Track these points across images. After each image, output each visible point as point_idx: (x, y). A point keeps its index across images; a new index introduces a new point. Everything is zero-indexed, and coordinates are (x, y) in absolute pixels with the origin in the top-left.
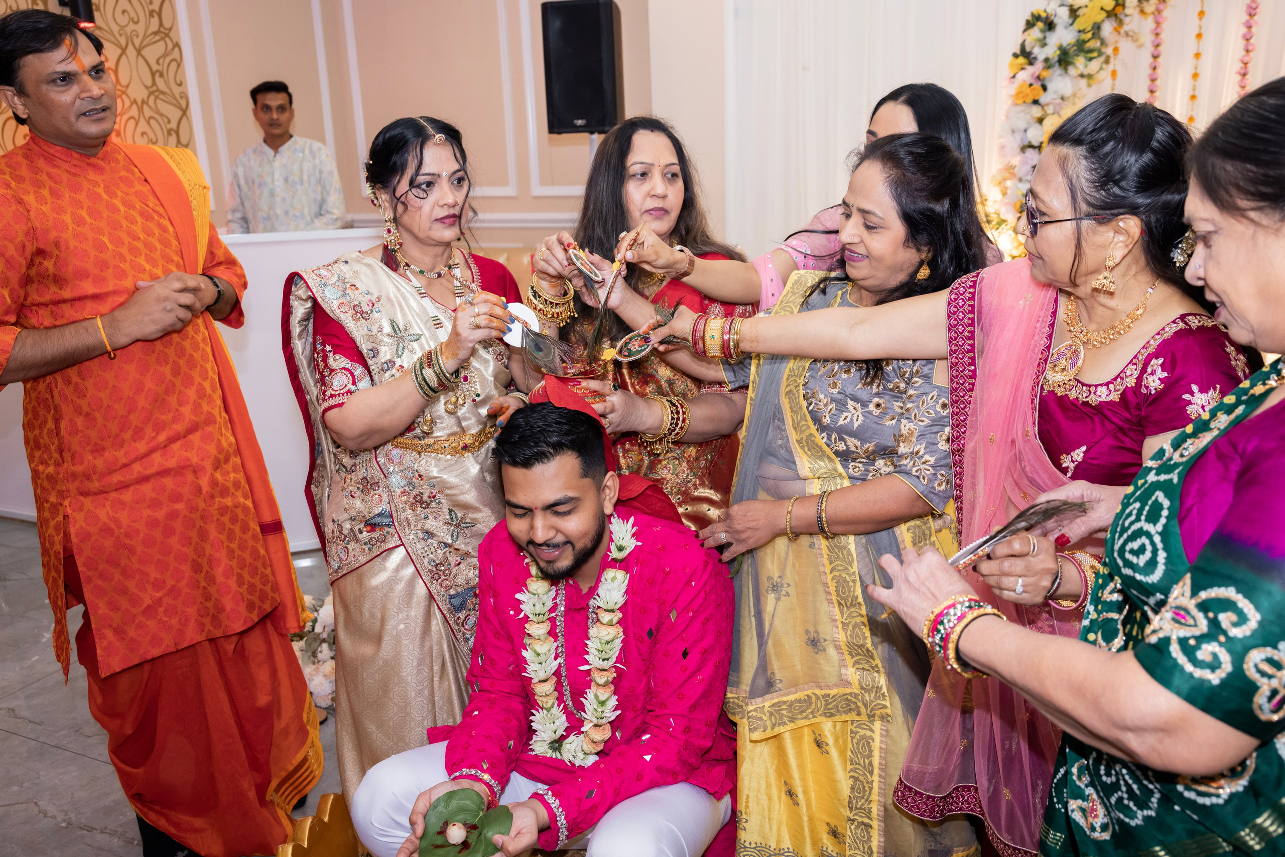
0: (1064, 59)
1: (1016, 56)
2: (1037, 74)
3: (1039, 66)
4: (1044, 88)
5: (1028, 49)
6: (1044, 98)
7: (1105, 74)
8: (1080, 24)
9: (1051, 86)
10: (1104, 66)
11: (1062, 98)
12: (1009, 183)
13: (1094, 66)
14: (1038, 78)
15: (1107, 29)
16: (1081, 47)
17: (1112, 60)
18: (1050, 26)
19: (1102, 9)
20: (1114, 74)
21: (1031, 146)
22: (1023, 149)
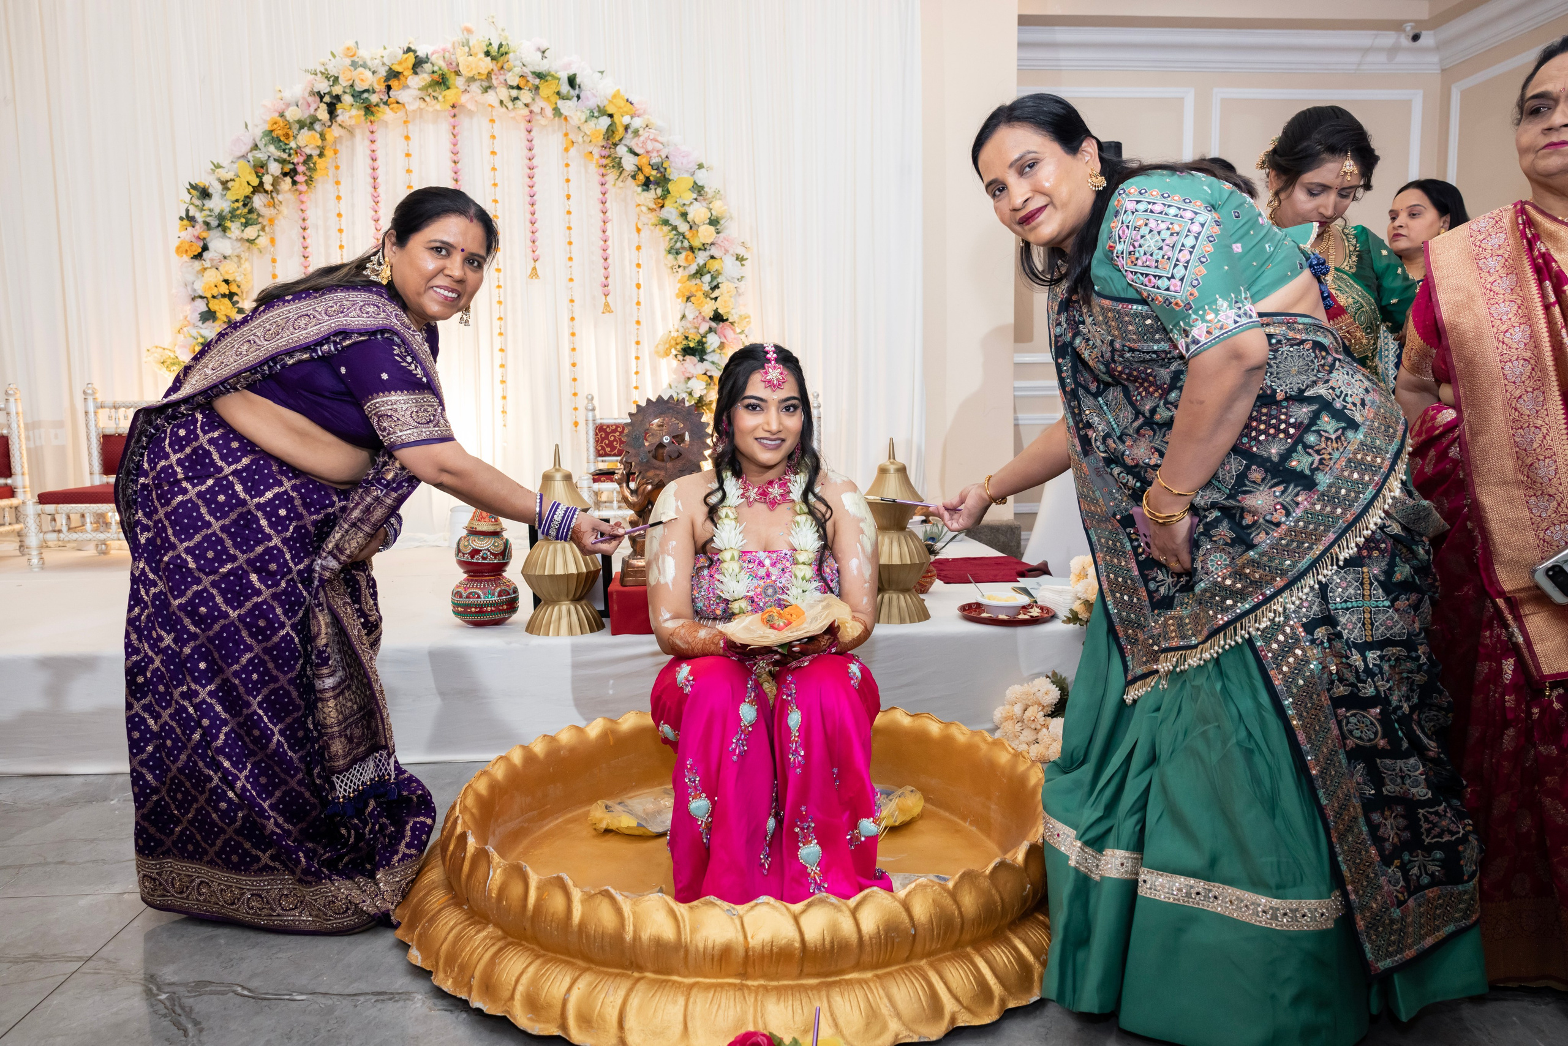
0: (222, 223)
1: (181, 219)
2: (196, 234)
3: (199, 229)
4: (205, 248)
5: (191, 214)
6: (205, 254)
7: (263, 241)
8: (231, 195)
9: (211, 246)
10: (261, 233)
11: (225, 257)
12: (185, 329)
13: (251, 232)
14: (198, 238)
15: (258, 201)
16: (233, 215)
17: (267, 229)
18: (205, 194)
19: (248, 183)
20: (272, 241)
21: (201, 297)
22: (193, 299)
